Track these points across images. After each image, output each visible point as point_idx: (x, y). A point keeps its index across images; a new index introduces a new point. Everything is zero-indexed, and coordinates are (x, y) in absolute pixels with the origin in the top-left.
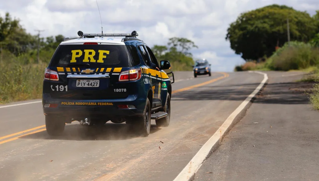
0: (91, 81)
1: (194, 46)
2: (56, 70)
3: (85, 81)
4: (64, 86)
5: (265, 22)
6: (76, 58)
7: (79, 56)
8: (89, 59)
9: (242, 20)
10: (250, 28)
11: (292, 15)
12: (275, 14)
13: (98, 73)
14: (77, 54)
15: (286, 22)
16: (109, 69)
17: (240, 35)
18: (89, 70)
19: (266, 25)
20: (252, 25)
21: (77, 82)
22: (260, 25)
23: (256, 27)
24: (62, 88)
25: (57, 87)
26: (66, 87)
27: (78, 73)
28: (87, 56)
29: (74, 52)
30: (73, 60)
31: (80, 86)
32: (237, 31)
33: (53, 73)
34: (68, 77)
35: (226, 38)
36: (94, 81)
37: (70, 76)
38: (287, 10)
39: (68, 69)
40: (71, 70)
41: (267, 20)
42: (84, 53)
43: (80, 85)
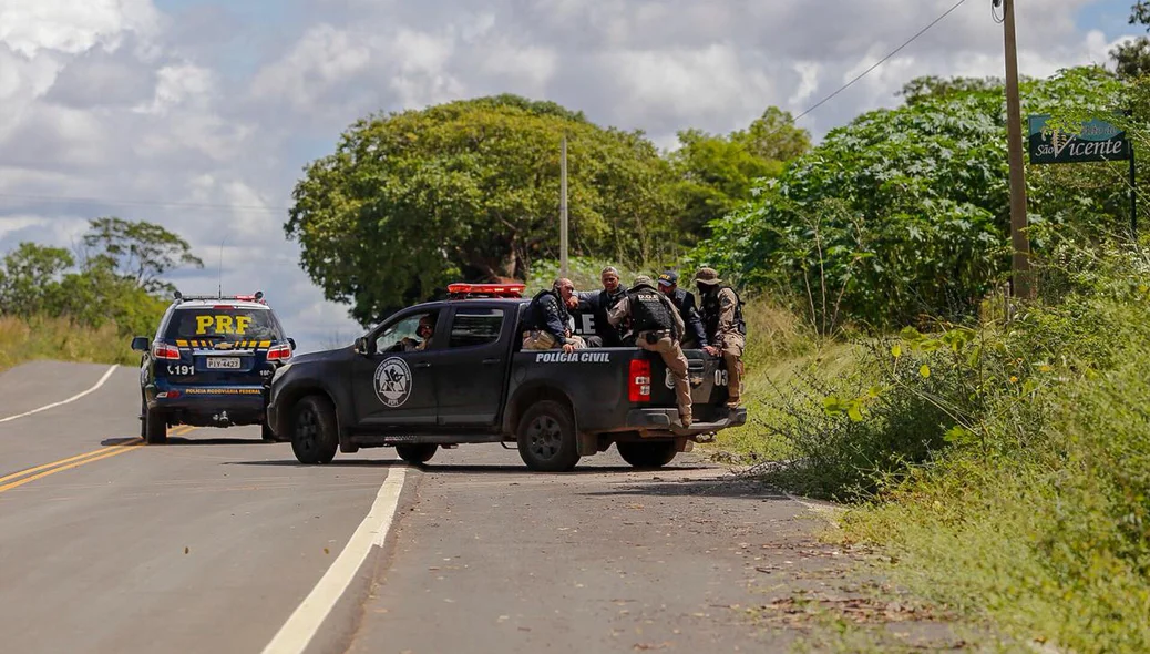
0: (229, 360)
1: (188, 258)
2: (176, 344)
3: (219, 360)
4: (189, 366)
5: (460, 167)
6: (205, 328)
7: (208, 325)
8: (224, 328)
9: (361, 153)
10: (393, 187)
11: (583, 144)
12: (506, 133)
13: (238, 349)
14: (206, 321)
15: (554, 172)
16: (253, 344)
17: (350, 216)
18: (225, 345)
19: (462, 179)
20: (404, 174)
21: (208, 360)
22: (439, 179)
23: (422, 185)
24: (185, 370)
25: (178, 368)
26: (192, 368)
27: (210, 349)
28: (220, 324)
29: (200, 319)
30: (201, 331)
31: (212, 366)
32: (336, 196)
33: (170, 348)
34: (195, 354)
35: (289, 228)
36: (233, 360)
37: (197, 352)
38: (562, 123)
39: (194, 343)
40: (200, 344)
41: (468, 157)
42: (215, 320)
43: (212, 364)
